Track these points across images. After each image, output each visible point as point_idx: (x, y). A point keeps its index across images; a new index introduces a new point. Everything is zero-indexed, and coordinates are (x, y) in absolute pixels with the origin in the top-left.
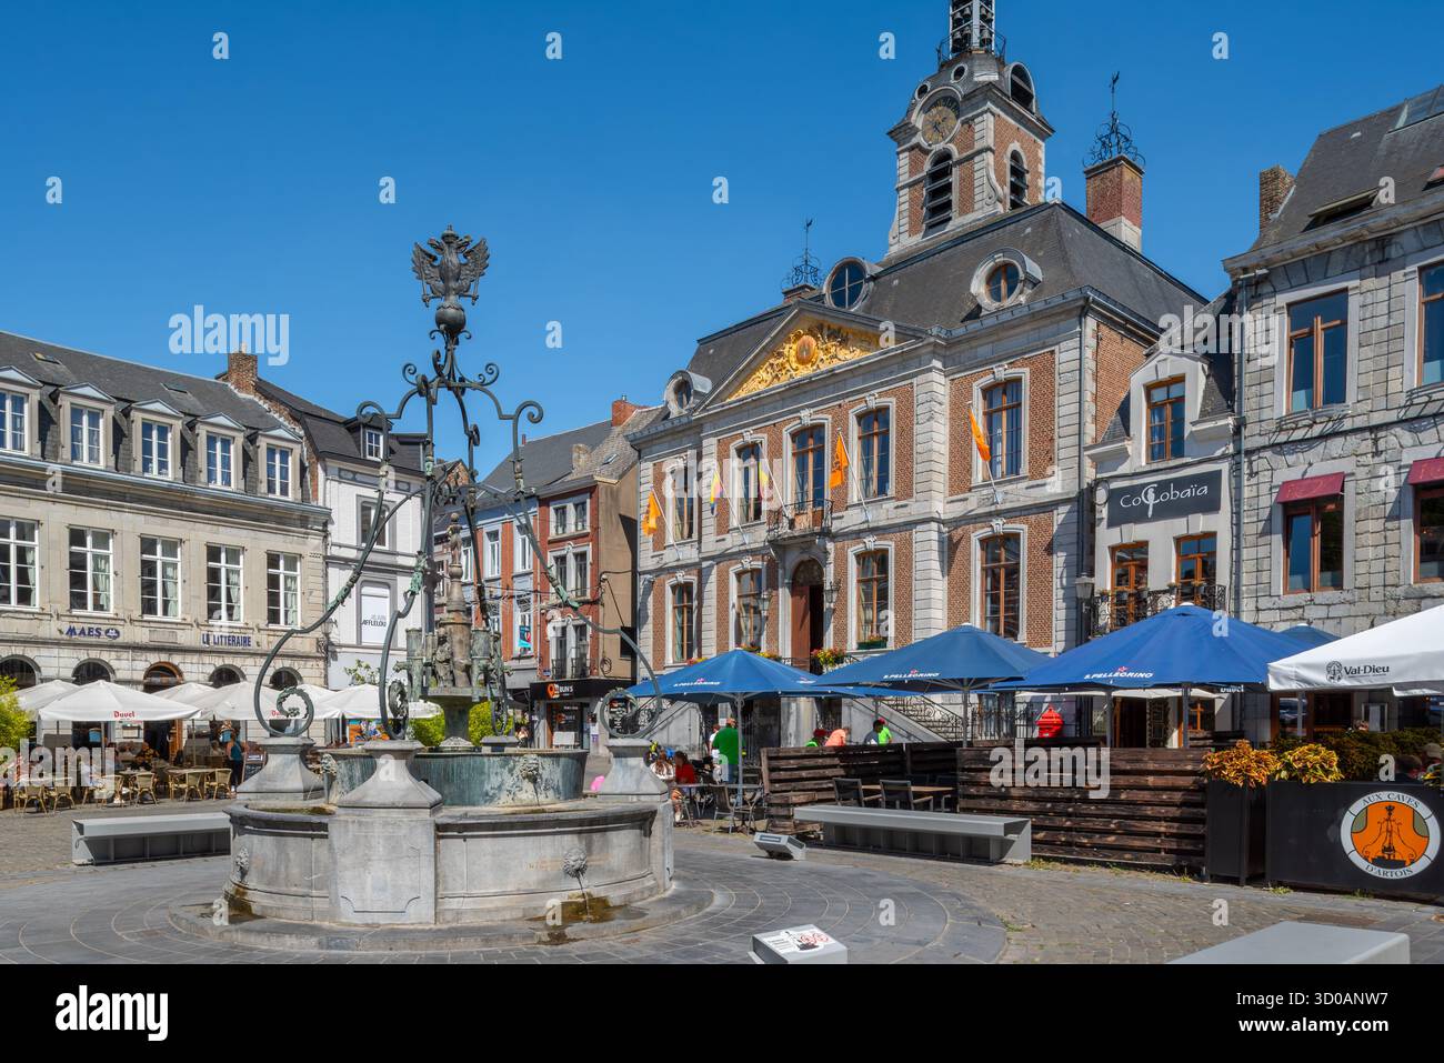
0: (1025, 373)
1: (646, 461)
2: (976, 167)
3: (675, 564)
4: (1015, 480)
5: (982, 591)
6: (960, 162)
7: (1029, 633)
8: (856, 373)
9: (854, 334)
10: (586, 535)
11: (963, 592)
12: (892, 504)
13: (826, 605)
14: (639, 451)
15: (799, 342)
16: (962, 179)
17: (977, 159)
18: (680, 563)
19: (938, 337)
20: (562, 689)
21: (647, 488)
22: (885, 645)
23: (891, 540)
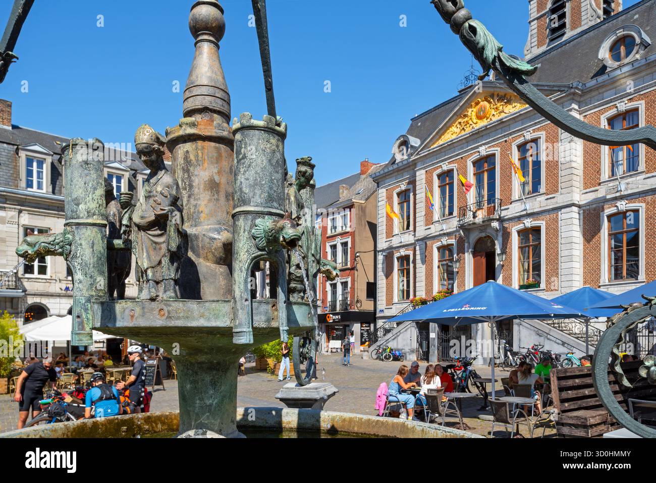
0: (641, 104)
1: (382, 188)
3: (399, 245)
4: (635, 174)
5: (609, 249)
7: (647, 274)
8: (517, 120)
9: (515, 96)
10: (348, 232)
11: (595, 250)
12: (543, 198)
13: (497, 263)
14: (378, 183)
15: (478, 107)
18: (402, 244)
19: (577, 88)
20: (334, 317)
21: (383, 203)
22: (539, 287)
23: (543, 220)
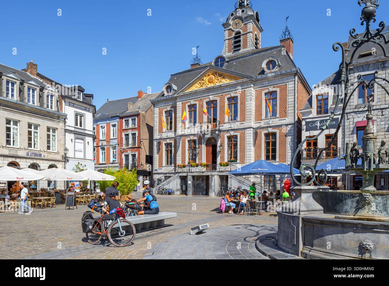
0: (278, 90)
1: (156, 108)
2: (248, 36)
3: (166, 137)
4: (275, 118)
5: (265, 147)
6: (243, 35)
7: (279, 159)
8: (228, 87)
9: (227, 76)
10: (136, 128)
11: (259, 147)
12: (239, 123)
13: (218, 150)
14: (154, 105)
15: (209, 77)
16: (244, 39)
17: (248, 34)
18: (168, 137)
19: (254, 78)
21: (157, 116)
22: (237, 161)
23: (239, 133)
